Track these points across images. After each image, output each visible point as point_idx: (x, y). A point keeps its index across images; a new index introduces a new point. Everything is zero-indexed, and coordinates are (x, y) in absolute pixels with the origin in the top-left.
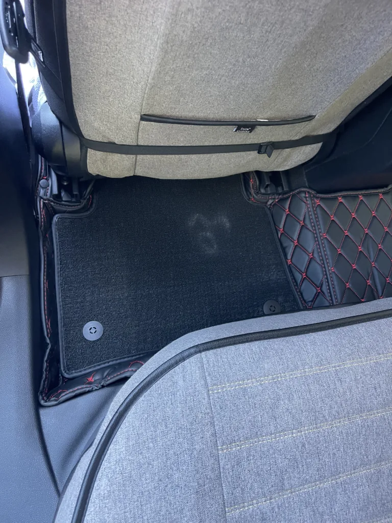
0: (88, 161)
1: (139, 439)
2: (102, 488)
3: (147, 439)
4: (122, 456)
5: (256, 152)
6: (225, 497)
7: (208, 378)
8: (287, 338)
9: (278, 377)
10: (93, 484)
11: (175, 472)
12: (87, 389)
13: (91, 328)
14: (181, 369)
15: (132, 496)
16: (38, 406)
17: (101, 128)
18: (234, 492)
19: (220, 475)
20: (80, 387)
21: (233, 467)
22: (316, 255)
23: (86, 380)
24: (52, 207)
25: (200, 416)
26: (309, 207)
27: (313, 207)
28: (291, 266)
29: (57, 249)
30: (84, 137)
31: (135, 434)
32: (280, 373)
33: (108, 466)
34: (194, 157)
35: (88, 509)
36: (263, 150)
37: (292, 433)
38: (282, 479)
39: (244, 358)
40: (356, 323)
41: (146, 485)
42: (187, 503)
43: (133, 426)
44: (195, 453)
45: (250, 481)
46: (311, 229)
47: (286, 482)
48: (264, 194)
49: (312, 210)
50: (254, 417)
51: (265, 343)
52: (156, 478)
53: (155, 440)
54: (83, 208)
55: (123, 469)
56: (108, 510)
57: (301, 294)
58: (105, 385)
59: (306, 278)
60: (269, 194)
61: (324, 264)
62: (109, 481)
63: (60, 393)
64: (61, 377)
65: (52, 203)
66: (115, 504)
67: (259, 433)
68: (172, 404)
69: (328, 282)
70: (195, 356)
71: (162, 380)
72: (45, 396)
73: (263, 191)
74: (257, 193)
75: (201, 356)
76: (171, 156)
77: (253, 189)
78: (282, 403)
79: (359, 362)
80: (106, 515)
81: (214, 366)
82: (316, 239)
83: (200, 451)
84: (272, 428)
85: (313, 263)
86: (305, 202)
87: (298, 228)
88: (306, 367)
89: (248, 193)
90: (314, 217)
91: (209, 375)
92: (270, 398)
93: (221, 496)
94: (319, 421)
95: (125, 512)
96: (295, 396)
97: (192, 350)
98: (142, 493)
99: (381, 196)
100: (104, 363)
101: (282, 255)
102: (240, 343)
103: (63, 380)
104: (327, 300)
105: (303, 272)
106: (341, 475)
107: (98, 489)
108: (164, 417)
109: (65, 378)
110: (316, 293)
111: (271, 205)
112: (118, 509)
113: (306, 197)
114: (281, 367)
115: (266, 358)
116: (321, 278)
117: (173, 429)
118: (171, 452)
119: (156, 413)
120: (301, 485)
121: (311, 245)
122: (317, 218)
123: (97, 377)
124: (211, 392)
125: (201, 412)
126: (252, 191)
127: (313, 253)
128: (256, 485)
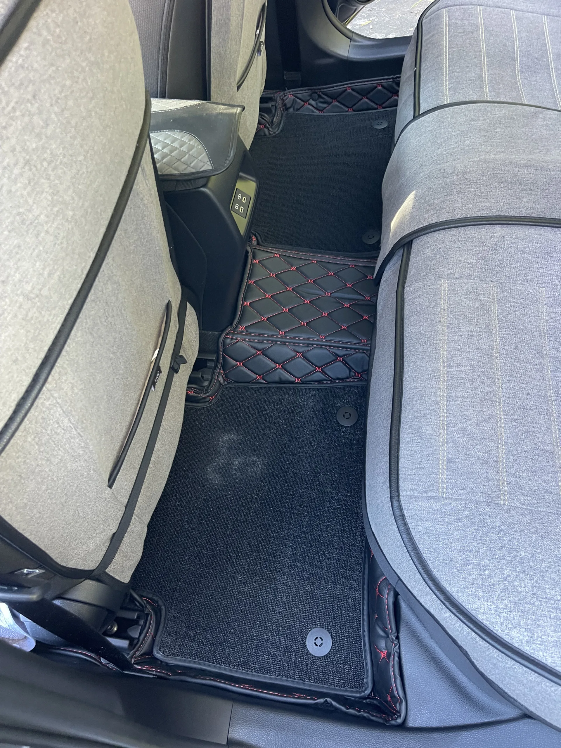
0: (117, 578)
1: (478, 584)
2: (521, 637)
3: (481, 575)
4: (492, 607)
5: (175, 375)
6: (552, 511)
7: (429, 494)
8: (404, 403)
9: (443, 424)
10: (515, 648)
11: (519, 554)
12: (396, 659)
13: (315, 643)
14: (413, 521)
15: (535, 606)
16: (403, 727)
17: (97, 542)
18: (548, 500)
19: (530, 510)
20: (391, 669)
21: (523, 494)
22: (301, 350)
23: (384, 660)
24: (142, 655)
25: (466, 513)
26: (245, 339)
27: (246, 335)
28: (303, 380)
29: (199, 664)
30: (93, 571)
31: (473, 588)
32: (440, 420)
33: (500, 626)
34: (157, 446)
35: (540, 659)
36: (176, 367)
37: (501, 427)
38: (542, 450)
39: (415, 452)
40: (403, 333)
41: (527, 589)
42: (551, 550)
43: (464, 587)
44: (503, 527)
45: (540, 482)
46: (269, 345)
47: (547, 448)
48: (210, 384)
49: (249, 337)
50: (478, 459)
51: (404, 427)
52: (521, 575)
53: (483, 566)
54: (156, 615)
55: (506, 609)
56: (545, 635)
57: (338, 379)
58: (396, 635)
59: (323, 368)
60: (212, 378)
61: (313, 345)
62: (515, 628)
63: (393, 696)
64: (368, 700)
65: (138, 653)
66: (540, 626)
67: (495, 459)
68: (448, 540)
69: (334, 347)
70: (402, 502)
71: (420, 544)
72: (392, 717)
73: (206, 384)
74: (206, 391)
75: (403, 496)
76: (148, 473)
77: (199, 394)
78: (470, 427)
79: (444, 342)
80: (550, 639)
81: (418, 485)
82: (283, 343)
83: (502, 522)
84: (492, 444)
85: (309, 355)
86: (237, 342)
87: (262, 358)
88: (439, 393)
89: (203, 401)
90: (258, 338)
91: (426, 492)
92: (462, 438)
93: (550, 514)
94: (494, 398)
95: (550, 618)
96: (466, 413)
97: (396, 504)
98: (533, 594)
99: (256, 261)
100: (364, 637)
101: (288, 385)
102: (398, 452)
103: (372, 699)
104: (354, 354)
105: (314, 369)
106: (548, 395)
107: (522, 643)
108: (461, 552)
109: (369, 695)
110: (343, 363)
111: (224, 380)
112: (546, 624)
113: (232, 339)
114: (433, 417)
115: (420, 430)
116: (328, 352)
117: (476, 544)
118: (498, 552)
119: (454, 559)
120: (552, 435)
121: (288, 351)
122: (259, 334)
123: (382, 644)
124: (445, 495)
125: (464, 510)
126: (202, 395)
127: (297, 352)
128: (545, 478)
